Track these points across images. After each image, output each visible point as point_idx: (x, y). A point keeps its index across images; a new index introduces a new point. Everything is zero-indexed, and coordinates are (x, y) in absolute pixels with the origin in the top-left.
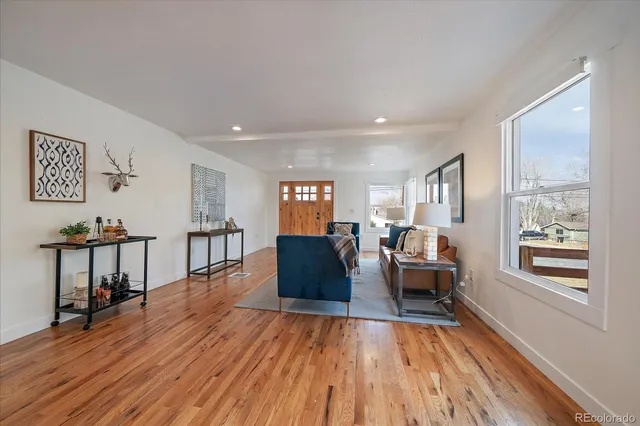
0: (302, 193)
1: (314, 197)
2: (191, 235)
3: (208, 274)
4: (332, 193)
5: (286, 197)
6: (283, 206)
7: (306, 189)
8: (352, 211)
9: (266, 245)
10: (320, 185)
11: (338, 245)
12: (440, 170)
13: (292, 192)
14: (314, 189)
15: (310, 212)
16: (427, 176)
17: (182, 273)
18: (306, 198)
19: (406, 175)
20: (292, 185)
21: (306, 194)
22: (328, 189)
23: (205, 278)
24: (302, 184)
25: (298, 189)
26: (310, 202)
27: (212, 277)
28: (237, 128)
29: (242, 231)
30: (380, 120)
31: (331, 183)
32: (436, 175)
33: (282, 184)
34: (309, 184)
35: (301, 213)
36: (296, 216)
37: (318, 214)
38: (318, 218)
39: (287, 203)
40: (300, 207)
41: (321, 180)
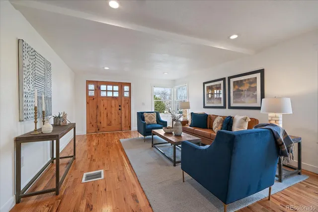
0: (107, 91)
1: (116, 94)
4: (130, 91)
6: (90, 100)
7: (110, 88)
10: (121, 85)
13: (98, 89)
14: (116, 88)
15: (113, 105)
18: (110, 94)
19: (173, 83)
20: (98, 84)
21: (109, 92)
22: (126, 88)
24: (107, 83)
25: (103, 87)
26: (113, 98)
31: (129, 84)
33: (89, 82)
34: (113, 84)
35: (106, 105)
36: (102, 108)
37: (120, 106)
38: (120, 109)
39: (93, 98)
40: (105, 101)
41: (122, 82)
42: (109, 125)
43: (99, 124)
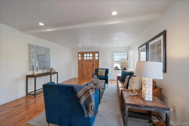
0: (87, 57)
1: (91, 58)
2: (28, 77)
3: (35, 95)
4: (98, 56)
5: (80, 58)
6: (79, 62)
7: (88, 55)
8: (106, 64)
9: (73, 77)
10: (94, 53)
11: (80, 93)
12: (147, 44)
13: (83, 56)
14: (91, 55)
15: (90, 64)
16: (139, 48)
17: (24, 94)
18: (88, 58)
19: (129, 48)
20: (82, 54)
21: (88, 57)
22: (97, 55)
23: (33, 97)
24: (87, 53)
25: (85, 55)
26: (90, 60)
27: (37, 96)
28: (41, 24)
29: (57, 73)
30: (114, 13)
31: (98, 52)
32: (145, 46)
33: (79, 53)
34: (90, 53)
35: (86, 64)
36: (84, 66)
37: (93, 65)
38: (93, 66)
39: (81, 61)
40: (86, 62)
41: (94, 51)
42: (88, 74)
43: (83, 74)
